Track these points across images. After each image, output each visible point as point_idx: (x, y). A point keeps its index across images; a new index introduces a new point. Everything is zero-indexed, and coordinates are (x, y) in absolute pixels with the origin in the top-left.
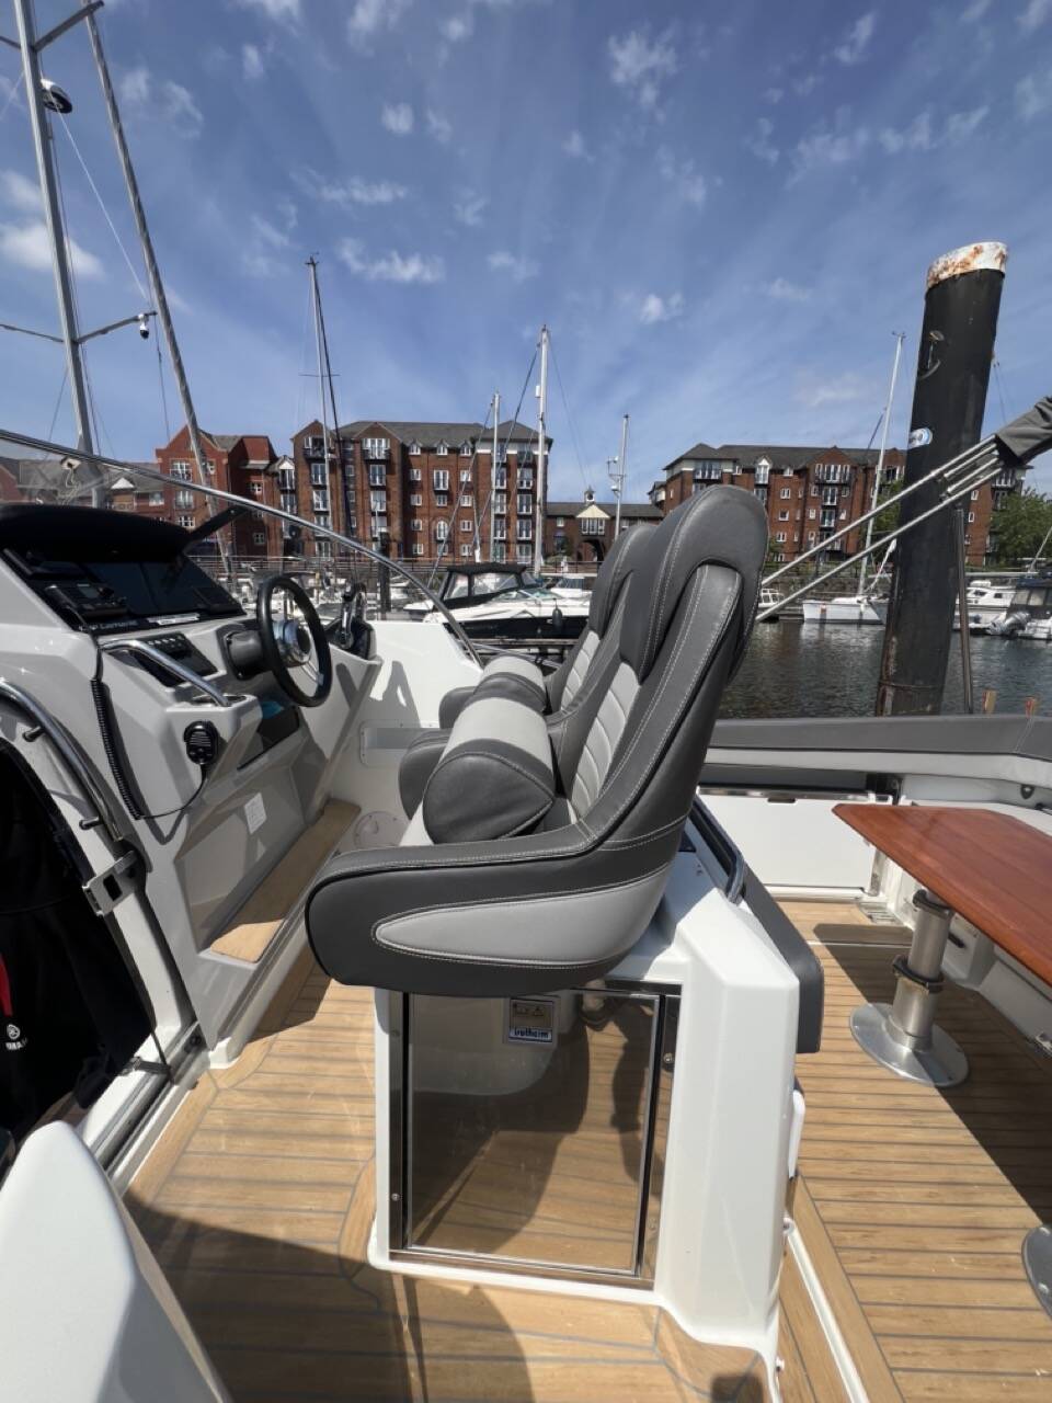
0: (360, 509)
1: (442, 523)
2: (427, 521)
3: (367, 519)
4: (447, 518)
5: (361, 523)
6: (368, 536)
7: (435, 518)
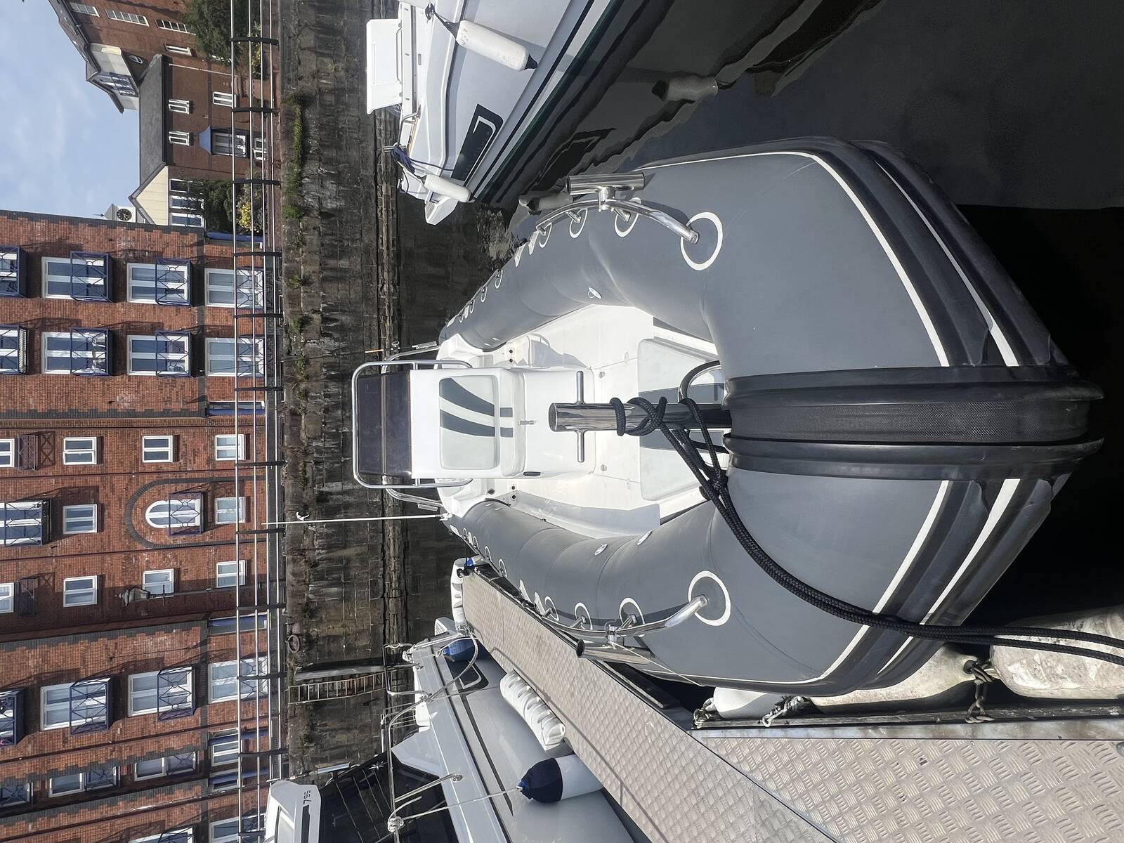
0: (102, 755)
1: (149, 515)
2: (146, 557)
3: (135, 731)
4: (135, 502)
5: (151, 746)
6: (192, 721)
7: (136, 534)
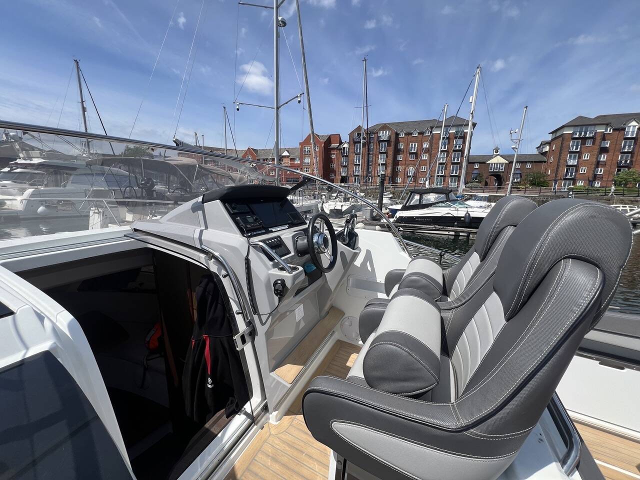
0: (374, 163)
1: (411, 168)
2: (404, 167)
3: (376, 167)
4: (414, 165)
5: (373, 169)
7: (408, 165)
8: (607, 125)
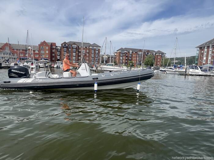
3: (72, 57)
8: (127, 51)
